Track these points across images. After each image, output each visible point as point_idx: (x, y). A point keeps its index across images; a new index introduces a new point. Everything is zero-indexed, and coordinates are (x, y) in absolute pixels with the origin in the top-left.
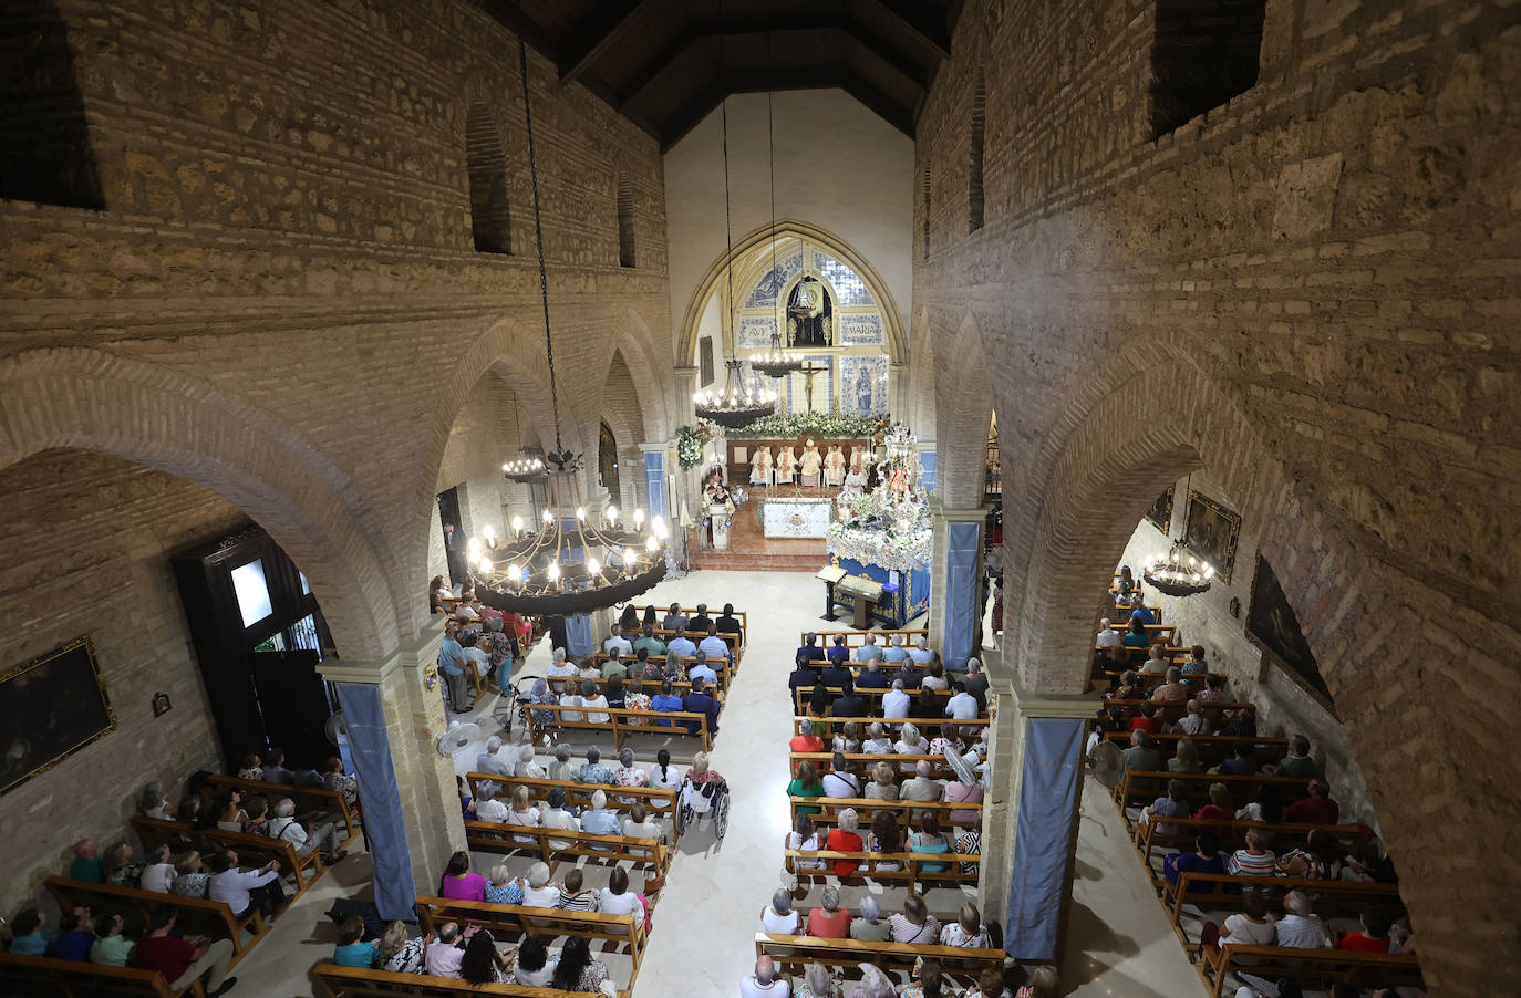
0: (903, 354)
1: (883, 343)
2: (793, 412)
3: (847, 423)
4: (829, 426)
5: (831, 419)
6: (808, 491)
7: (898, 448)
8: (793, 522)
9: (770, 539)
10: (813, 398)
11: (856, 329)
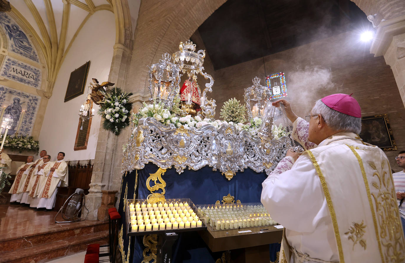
11: (18, 71)
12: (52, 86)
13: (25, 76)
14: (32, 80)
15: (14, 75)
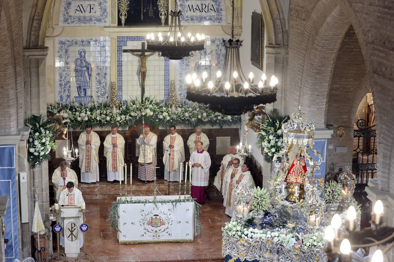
0: (280, 36)
1: (223, 23)
2: (123, 99)
3: (186, 111)
4: (165, 114)
5: (166, 106)
6: (144, 188)
7: (297, 137)
8: (151, 223)
9: (125, 244)
10: (146, 82)
11: (194, 7)
12: (240, 16)
13: (203, 11)
14: (213, 13)
15: (192, 16)
